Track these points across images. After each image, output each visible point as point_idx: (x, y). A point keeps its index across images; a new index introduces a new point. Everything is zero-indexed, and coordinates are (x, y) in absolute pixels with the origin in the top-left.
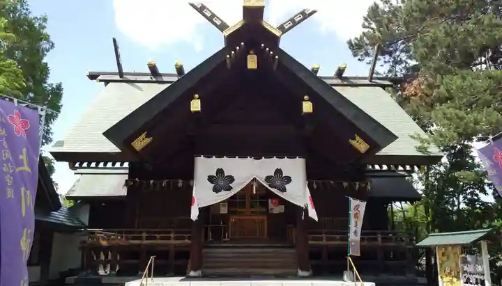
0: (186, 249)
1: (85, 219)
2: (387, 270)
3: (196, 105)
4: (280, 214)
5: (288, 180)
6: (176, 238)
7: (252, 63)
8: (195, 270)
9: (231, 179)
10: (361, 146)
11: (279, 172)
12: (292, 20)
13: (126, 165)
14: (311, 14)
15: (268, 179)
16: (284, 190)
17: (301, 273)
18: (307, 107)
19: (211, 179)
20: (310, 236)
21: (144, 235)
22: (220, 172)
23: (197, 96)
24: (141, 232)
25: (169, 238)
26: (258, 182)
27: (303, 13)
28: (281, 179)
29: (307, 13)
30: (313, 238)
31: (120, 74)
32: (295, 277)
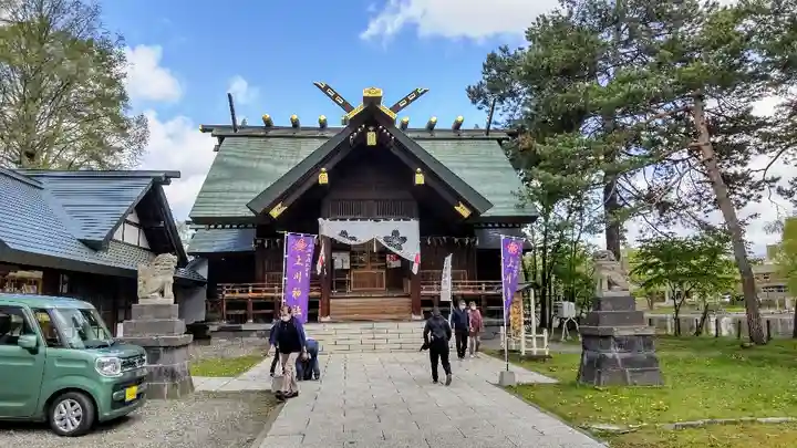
0: (315, 300)
3: (323, 178)
4: (396, 268)
7: (372, 139)
8: (325, 317)
9: (354, 239)
10: (464, 212)
11: (396, 233)
12: (406, 99)
14: (423, 93)
15: (386, 239)
16: (400, 248)
17: (414, 317)
23: (323, 169)
26: (377, 242)
27: (416, 92)
28: (397, 239)
29: (420, 92)
30: (427, 289)
31: (235, 127)
32: (410, 321)
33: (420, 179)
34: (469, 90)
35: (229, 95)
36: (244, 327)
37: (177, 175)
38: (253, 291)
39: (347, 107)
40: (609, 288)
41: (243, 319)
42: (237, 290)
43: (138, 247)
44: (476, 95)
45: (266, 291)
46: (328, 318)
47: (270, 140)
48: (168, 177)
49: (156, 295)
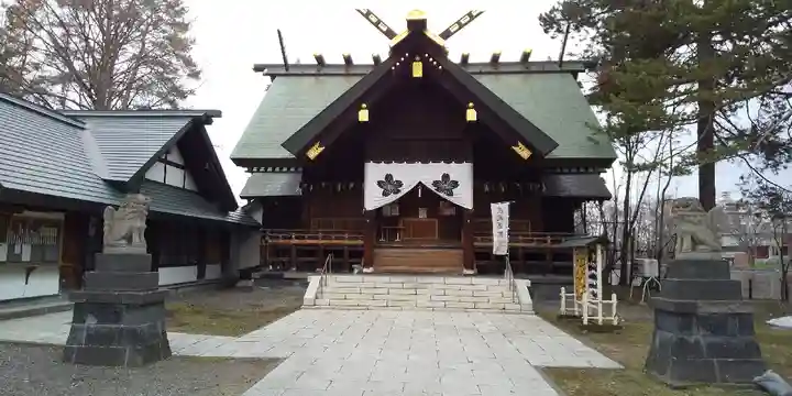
0: (360, 249)
1: (259, 217)
3: (364, 116)
5: (455, 184)
6: (350, 239)
7: (417, 70)
8: (368, 267)
9: (400, 184)
10: (525, 153)
11: (446, 177)
12: (458, 22)
13: (300, 169)
14: (478, 15)
15: (436, 183)
16: (451, 194)
17: (465, 271)
19: (380, 184)
20: (479, 238)
21: (320, 235)
22: (389, 177)
23: (364, 105)
24: (318, 232)
25: (343, 238)
26: (424, 187)
27: (470, 14)
28: (448, 183)
29: (474, 14)
30: (482, 240)
31: (286, 65)
32: (461, 275)
33: (471, 115)
34: (541, 18)
35: (279, 32)
36: (287, 275)
37: (218, 114)
38: (297, 238)
39: (390, 34)
40: (694, 249)
41: (286, 267)
42: (281, 236)
43: (183, 189)
44: (548, 22)
45: (310, 238)
46: (371, 270)
47: (321, 78)
48: (208, 117)
49: (124, 242)
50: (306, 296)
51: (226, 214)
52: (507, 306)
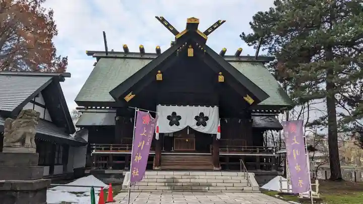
1: (86, 138)
2: (262, 168)
3: (159, 77)
5: (207, 118)
7: (191, 52)
8: (158, 167)
9: (180, 118)
10: (251, 101)
11: (202, 114)
12: (212, 27)
14: (222, 23)
15: (196, 118)
16: (205, 125)
17: (215, 168)
18: (221, 79)
19: (168, 117)
20: (220, 149)
22: (173, 114)
23: (159, 71)
27: (218, 23)
28: (203, 118)
29: (220, 22)
31: (107, 52)
32: (212, 170)
35: (104, 33)
36: (107, 172)
37: (69, 75)
38: (113, 149)
39: (175, 32)
41: (106, 167)
42: (103, 148)
43: (44, 120)
45: (121, 149)
47: (127, 60)
48: (62, 77)
49: (18, 144)
50: (124, 184)
51: (68, 136)
52: (245, 188)
